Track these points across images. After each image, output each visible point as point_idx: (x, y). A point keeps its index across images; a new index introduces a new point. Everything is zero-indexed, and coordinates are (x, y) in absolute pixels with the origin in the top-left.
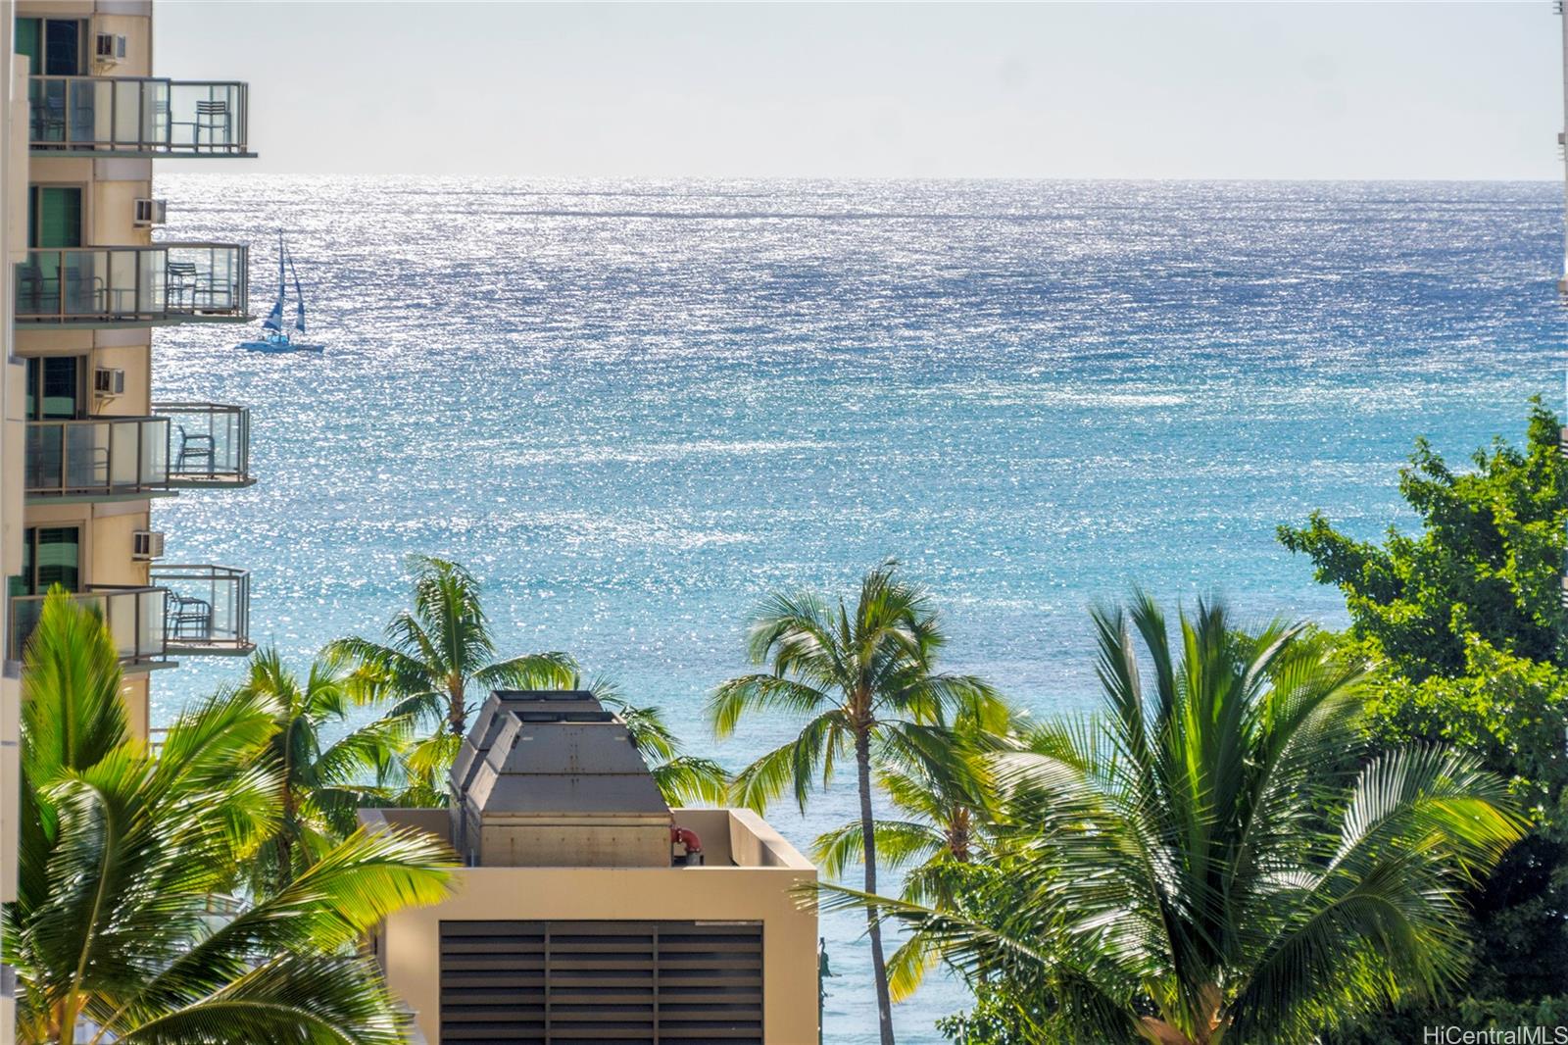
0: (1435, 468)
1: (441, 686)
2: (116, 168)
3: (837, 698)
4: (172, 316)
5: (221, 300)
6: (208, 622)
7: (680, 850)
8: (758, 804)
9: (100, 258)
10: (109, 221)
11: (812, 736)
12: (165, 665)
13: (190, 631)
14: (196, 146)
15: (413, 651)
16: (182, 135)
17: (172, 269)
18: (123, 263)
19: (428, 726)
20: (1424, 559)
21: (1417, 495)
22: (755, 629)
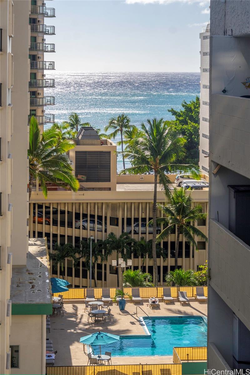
0: (185, 103)
1: (75, 126)
2: (40, 71)
3: (118, 128)
4: (46, 87)
5: (52, 85)
6: (50, 119)
7: (102, 144)
8: (110, 139)
9: (38, 81)
10: (39, 77)
11: (116, 132)
12: (45, 124)
13: (48, 120)
14: (49, 68)
15: (72, 123)
16: (47, 67)
17: (46, 82)
18: (41, 81)
19: (74, 130)
20: (184, 113)
21: (183, 106)
22: (109, 121)
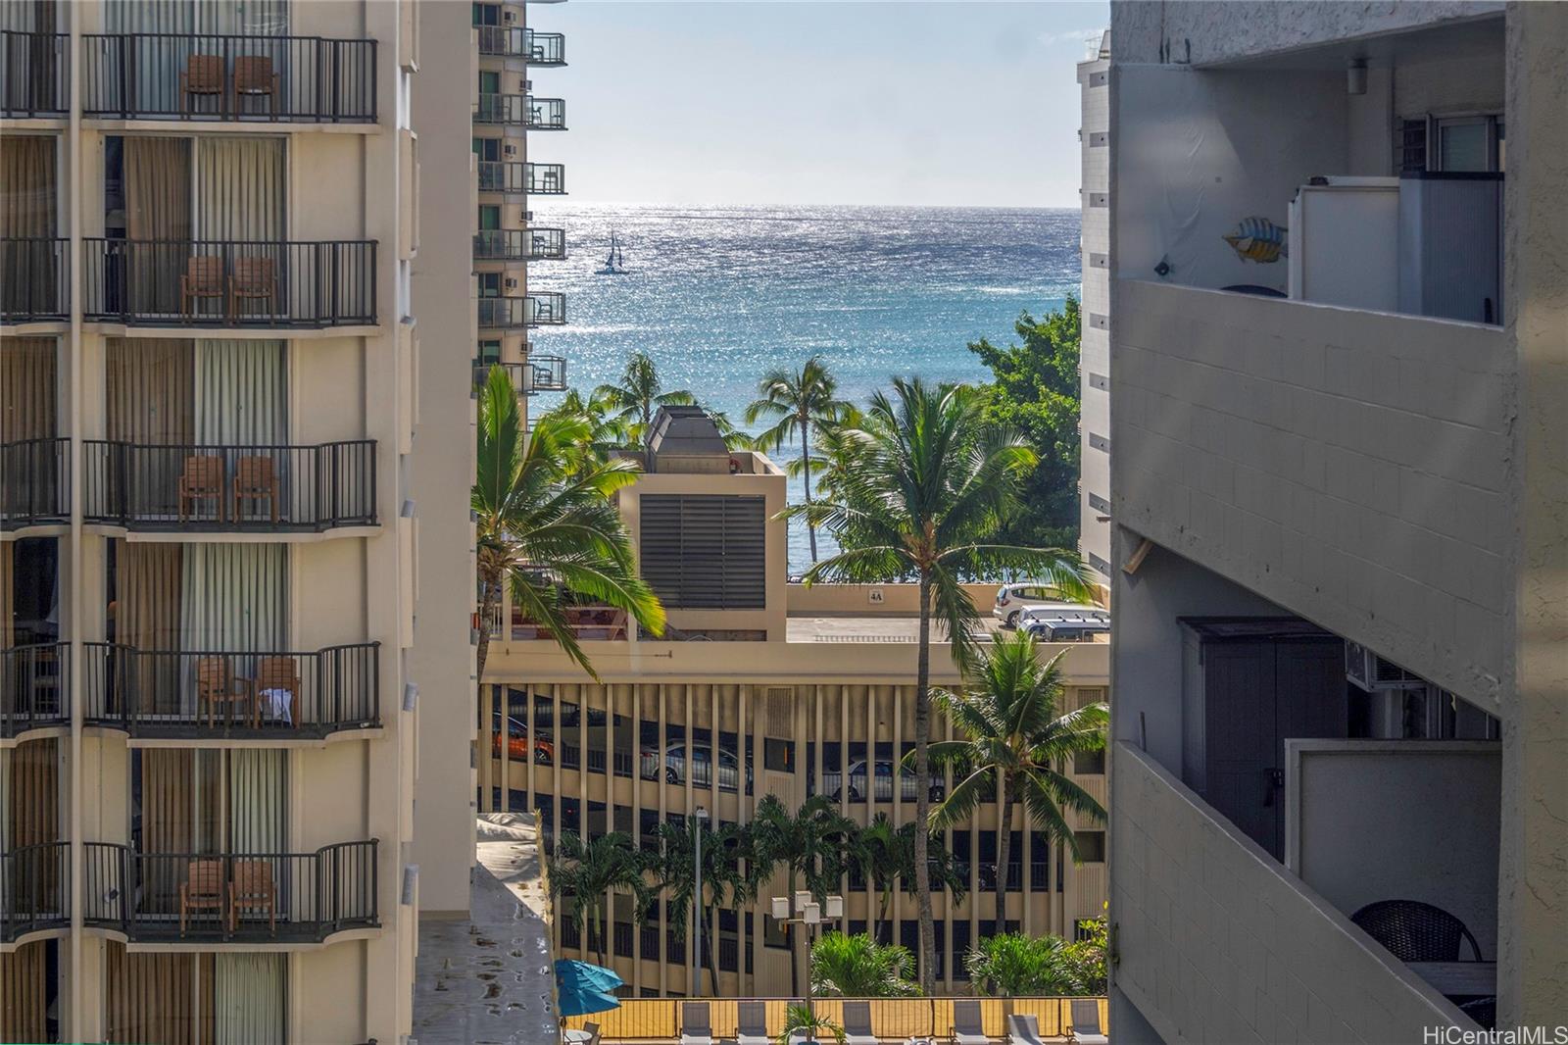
0: (1029, 321)
1: (640, 403)
2: (512, 198)
3: (794, 410)
4: (537, 257)
5: (554, 251)
6: (550, 377)
7: (733, 468)
8: (764, 450)
9: (507, 234)
10: (510, 221)
11: (784, 424)
12: (533, 394)
13: (543, 381)
14: (544, 189)
15: (630, 389)
16: (539, 185)
17: (535, 239)
18: (516, 236)
19: (635, 419)
20: (1024, 356)
21: (1022, 331)
22: (762, 383)
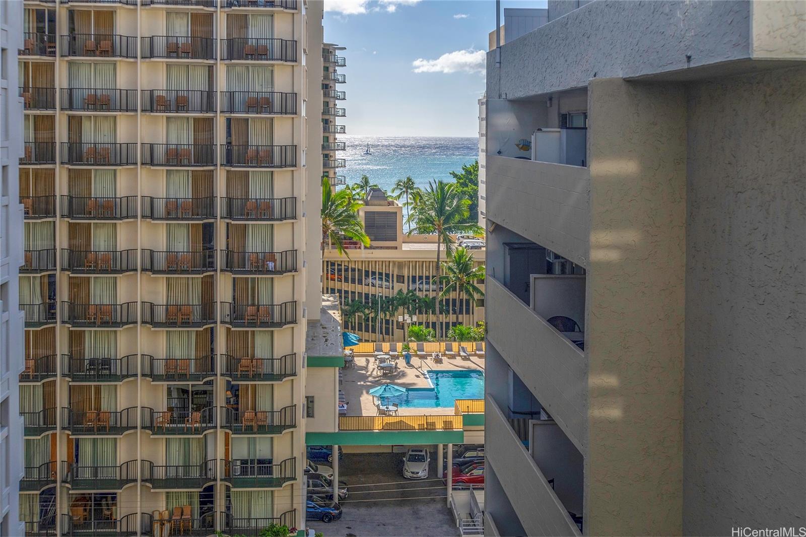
0: (465, 166)
1: (365, 188)
2: (332, 134)
3: (404, 189)
4: (337, 150)
5: (342, 148)
6: (341, 181)
7: (389, 204)
8: (396, 200)
9: (330, 144)
10: (331, 140)
11: (401, 193)
12: (337, 185)
15: (362, 184)
16: (339, 131)
17: (338, 145)
18: (333, 144)
19: (363, 192)
20: (464, 176)
21: (463, 169)
22: (396, 182)
